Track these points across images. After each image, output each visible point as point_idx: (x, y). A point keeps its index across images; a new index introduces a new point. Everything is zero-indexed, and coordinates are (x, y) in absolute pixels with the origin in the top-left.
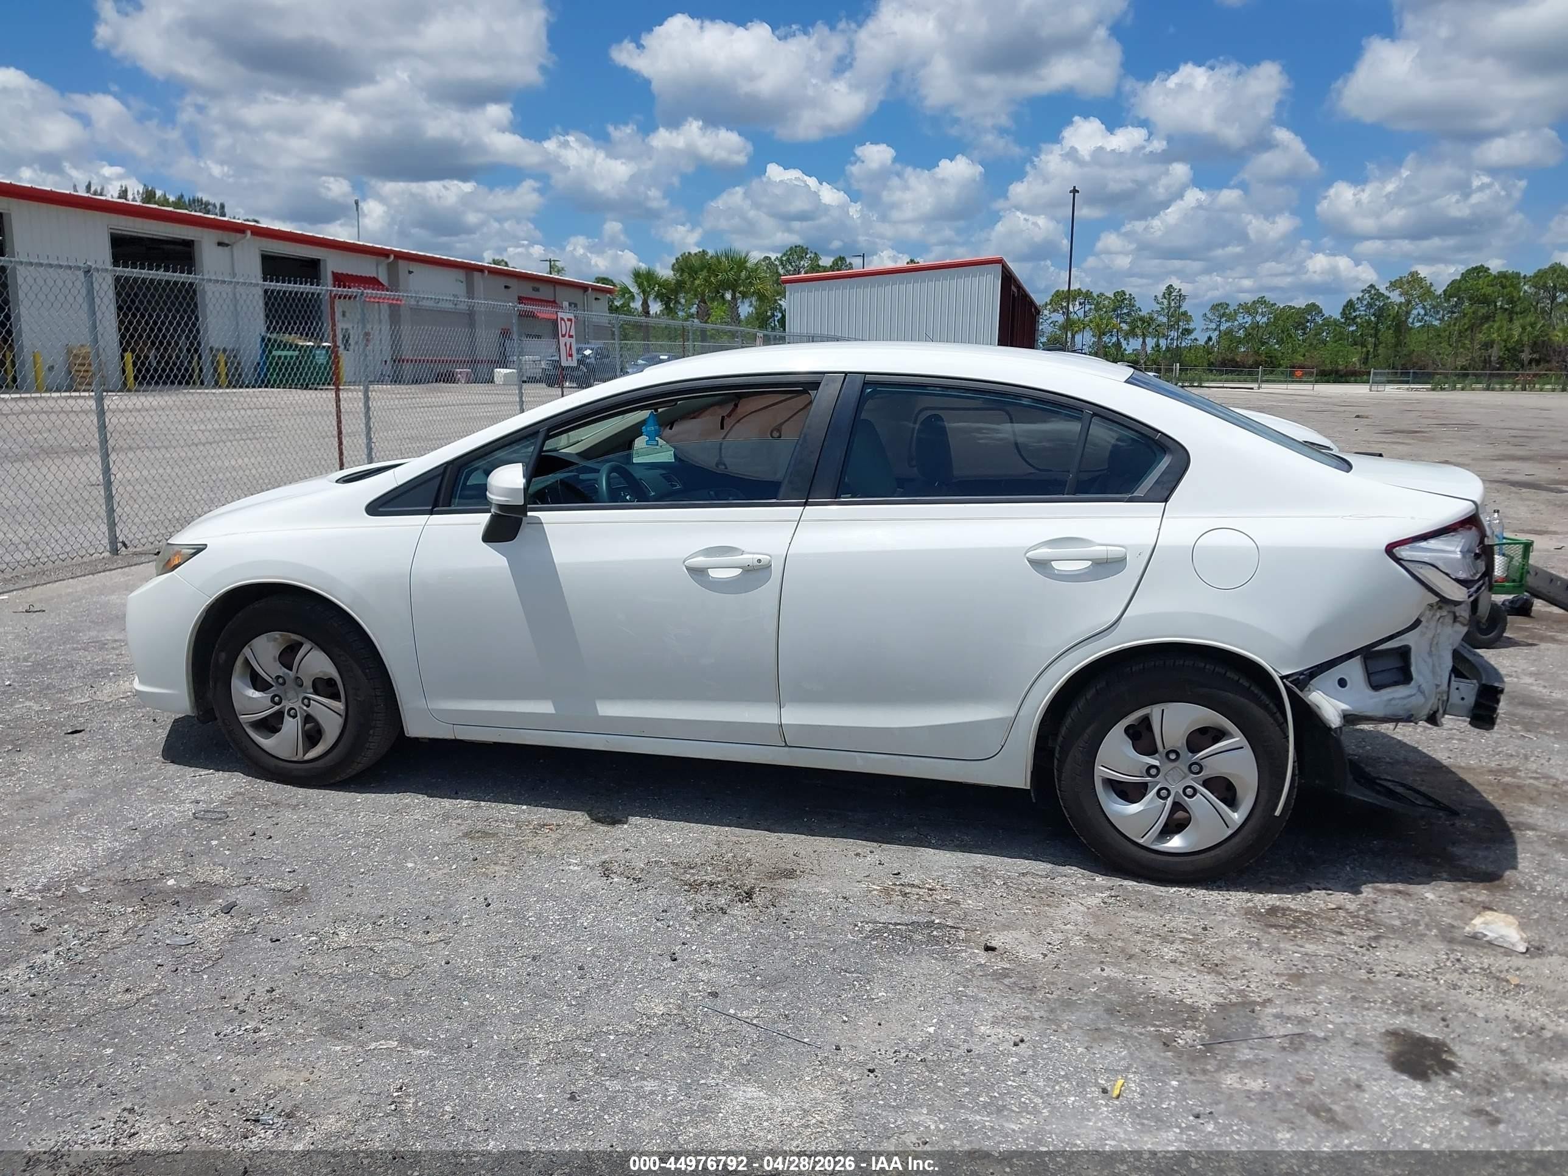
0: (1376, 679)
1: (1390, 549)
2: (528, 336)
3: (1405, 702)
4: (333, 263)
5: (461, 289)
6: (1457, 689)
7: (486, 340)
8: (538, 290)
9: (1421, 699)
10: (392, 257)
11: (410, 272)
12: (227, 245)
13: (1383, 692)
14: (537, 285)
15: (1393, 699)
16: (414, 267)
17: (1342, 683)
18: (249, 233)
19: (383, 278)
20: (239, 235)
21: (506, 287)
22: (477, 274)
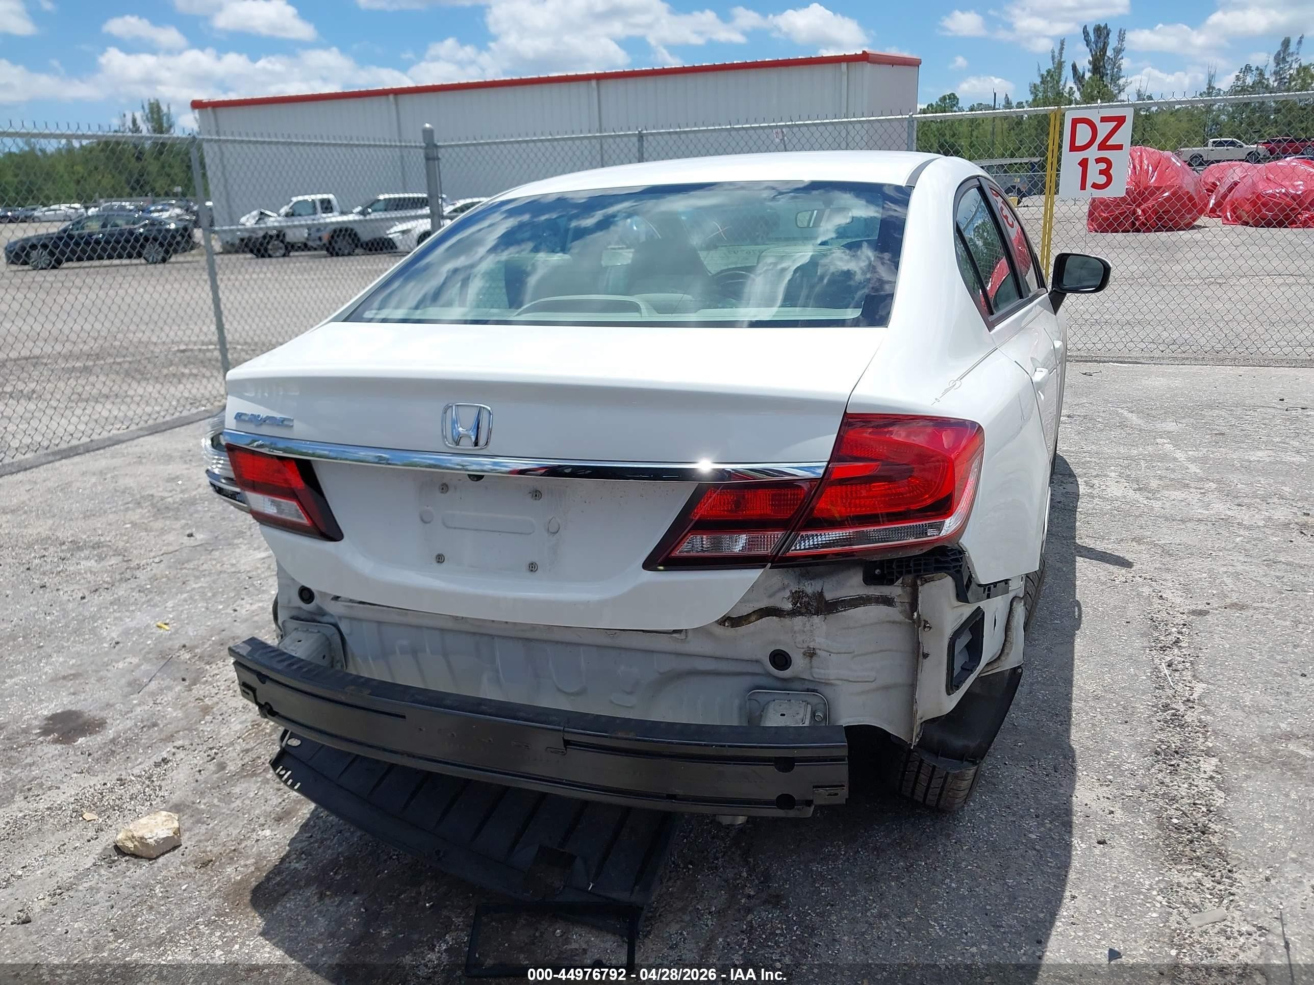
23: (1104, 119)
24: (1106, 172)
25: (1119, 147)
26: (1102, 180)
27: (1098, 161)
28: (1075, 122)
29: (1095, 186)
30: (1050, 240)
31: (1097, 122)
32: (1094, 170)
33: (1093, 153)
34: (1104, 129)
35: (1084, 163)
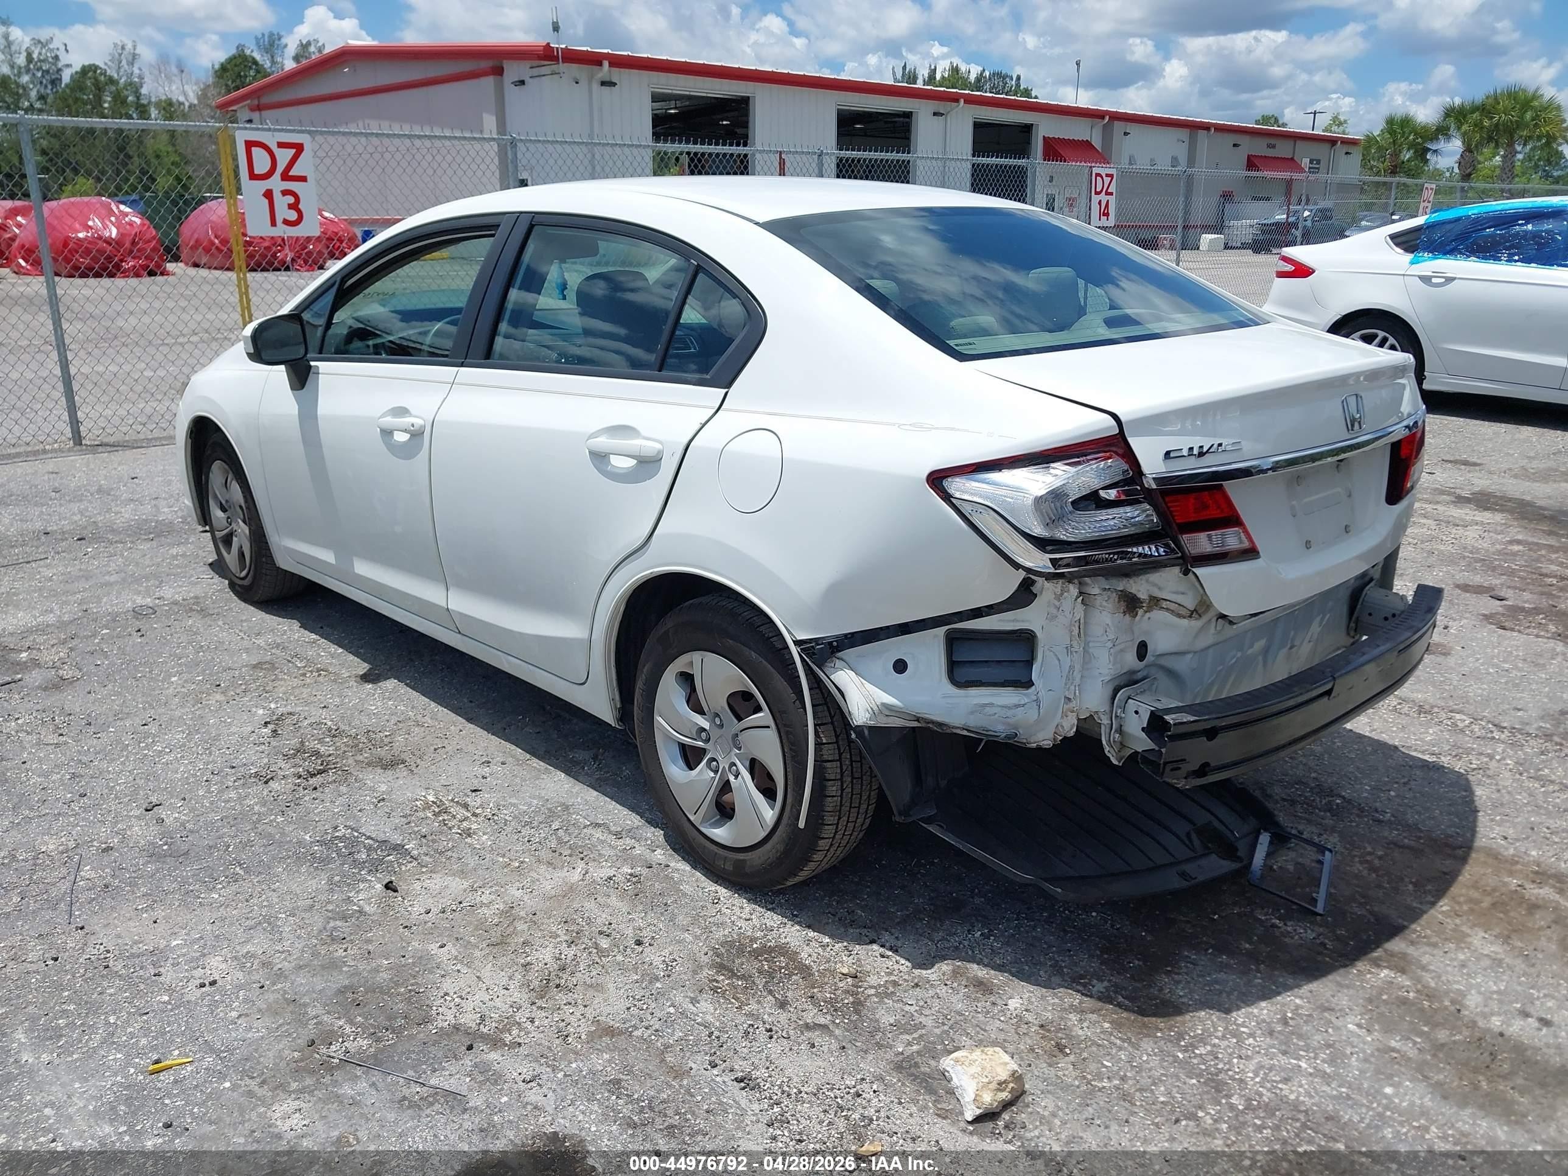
0: (962, 673)
1: (937, 479)
2: (1254, 198)
3: (1010, 713)
4: (1046, 128)
5: (1181, 152)
6: (1136, 712)
7: (1203, 207)
8: (1274, 147)
9: (1032, 715)
10: (1107, 118)
11: (1126, 134)
12: (942, 114)
13: (973, 691)
14: (1272, 141)
15: (991, 705)
16: (1131, 128)
17: (900, 666)
18: (962, 101)
19: (1097, 143)
20: (954, 104)
21: (1235, 145)
22: (1202, 133)
23: (281, 145)
24: (295, 206)
25: (303, 179)
26: (293, 216)
27: (285, 193)
28: (250, 145)
29: (286, 222)
30: (249, 301)
31: (274, 147)
32: (282, 203)
33: (276, 183)
34: (284, 157)
35: (269, 194)
